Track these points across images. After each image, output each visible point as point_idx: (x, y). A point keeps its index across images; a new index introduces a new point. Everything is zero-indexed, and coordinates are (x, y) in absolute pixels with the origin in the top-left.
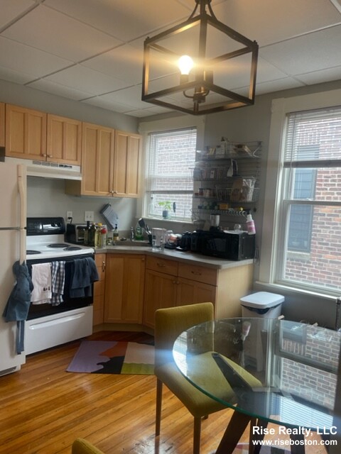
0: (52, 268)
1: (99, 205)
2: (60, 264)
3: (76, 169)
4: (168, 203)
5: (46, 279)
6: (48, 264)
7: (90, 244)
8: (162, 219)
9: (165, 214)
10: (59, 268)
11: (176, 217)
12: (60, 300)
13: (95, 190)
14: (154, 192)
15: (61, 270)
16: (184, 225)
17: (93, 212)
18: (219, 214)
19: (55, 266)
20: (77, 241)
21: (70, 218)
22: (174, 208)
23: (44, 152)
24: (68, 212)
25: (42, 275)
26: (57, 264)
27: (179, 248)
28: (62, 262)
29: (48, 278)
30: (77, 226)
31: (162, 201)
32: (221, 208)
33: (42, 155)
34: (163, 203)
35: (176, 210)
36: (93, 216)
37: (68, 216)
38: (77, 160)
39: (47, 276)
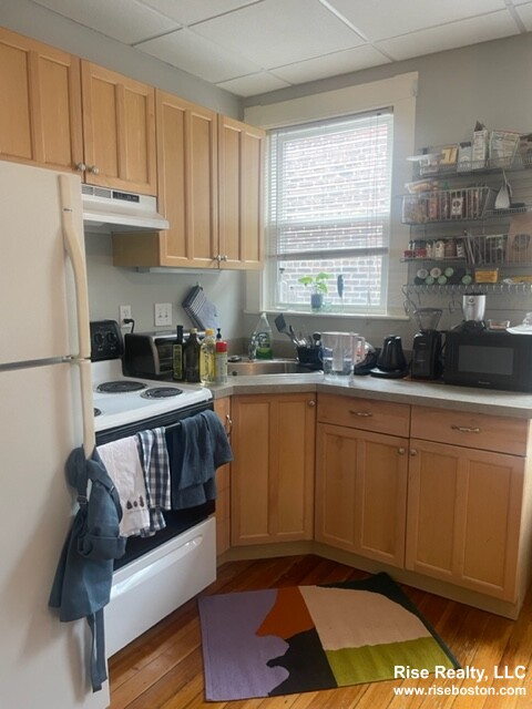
0: (140, 447)
1: (179, 291)
2: (154, 435)
3: (146, 204)
4: (322, 276)
5: (131, 479)
6: (131, 441)
7: (192, 377)
8: (310, 312)
9: (316, 301)
10: (155, 445)
11: (343, 307)
12: (160, 522)
13: (186, 256)
14: (286, 257)
15: (161, 451)
16: (369, 321)
17: (170, 305)
18: (486, 294)
19: (147, 442)
20: (158, 372)
21: (127, 321)
22: (340, 288)
23: (78, 160)
24: (123, 308)
25: (120, 469)
26: (150, 438)
27: (377, 371)
28: (158, 430)
29: (135, 477)
30: (154, 338)
31: (305, 275)
32: (478, 279)
33: (75, 168)
34: (309, 279)
35: (344, 292)
36: (170, 314)
37: (123, 318)
38: (148, 182)
39: (133, 470)
